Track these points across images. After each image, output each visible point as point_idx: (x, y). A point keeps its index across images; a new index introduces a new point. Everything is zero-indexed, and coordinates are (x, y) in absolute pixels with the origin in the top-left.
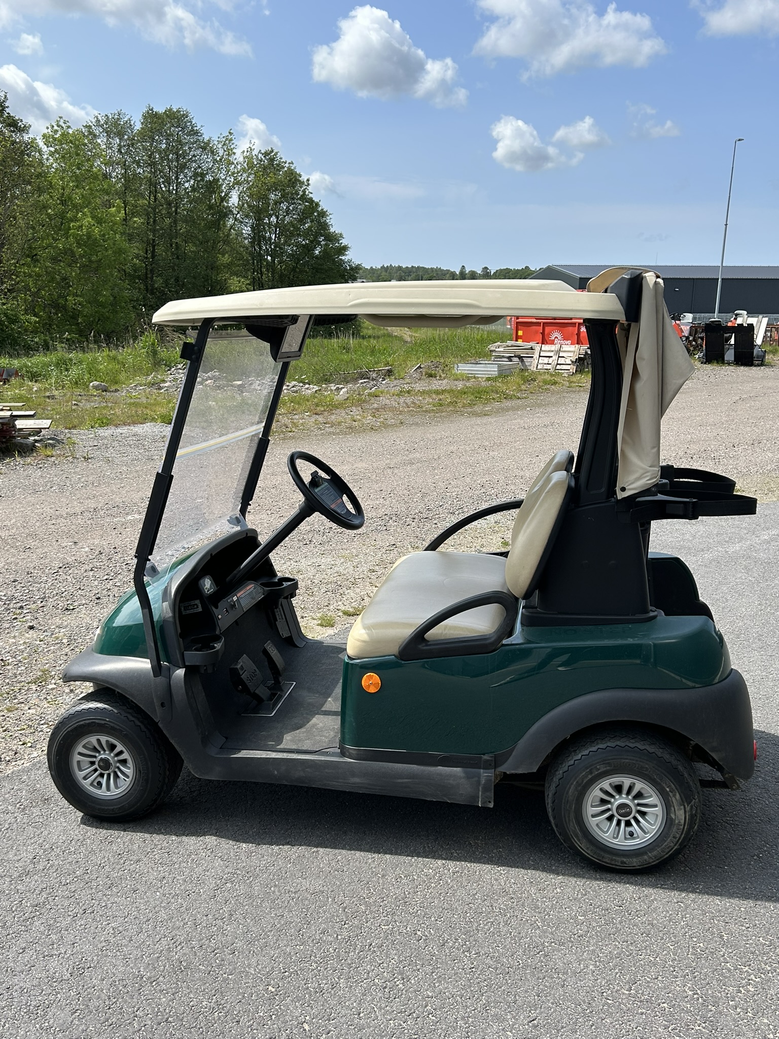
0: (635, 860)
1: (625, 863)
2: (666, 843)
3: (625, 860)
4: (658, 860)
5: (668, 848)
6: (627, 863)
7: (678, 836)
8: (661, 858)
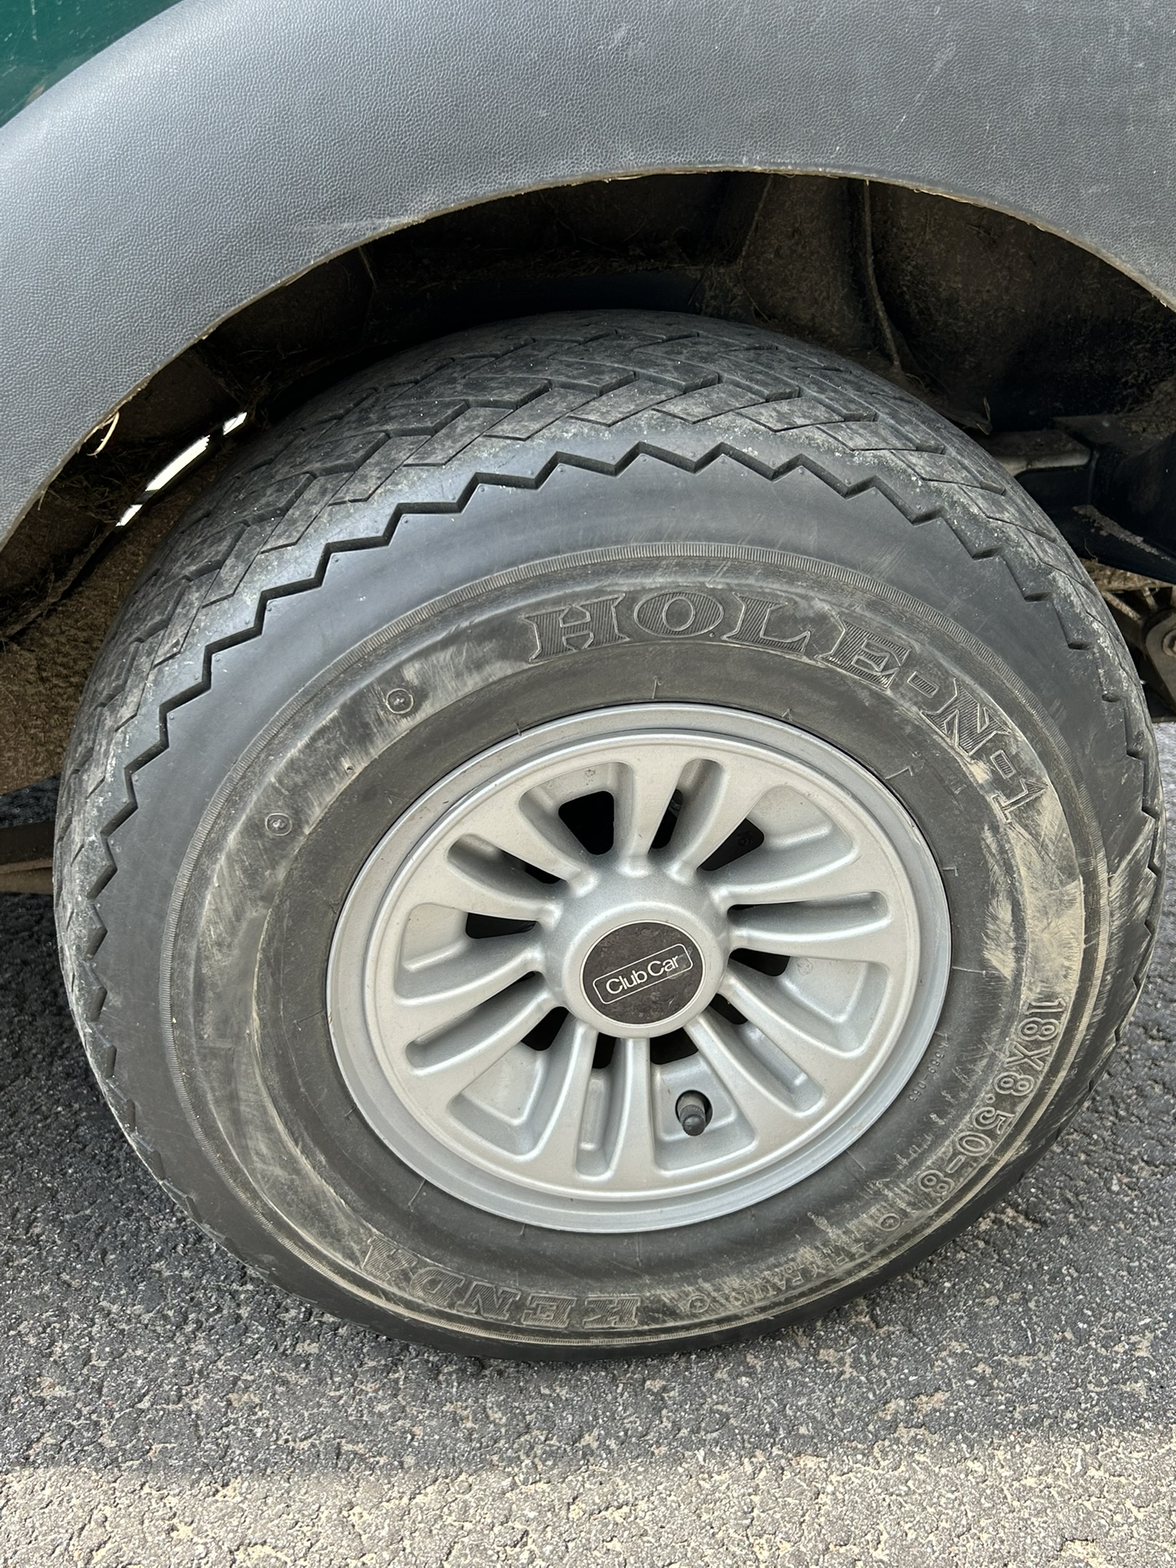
0: (734, 1281)
1: (672, 1313)
2: (943, 1150)
3: (667, 1295)
4: (883, 1253)
5: (957, 1174)
6: (683, 1307)
7: (1029, 1088)
8: (906, 1238)
